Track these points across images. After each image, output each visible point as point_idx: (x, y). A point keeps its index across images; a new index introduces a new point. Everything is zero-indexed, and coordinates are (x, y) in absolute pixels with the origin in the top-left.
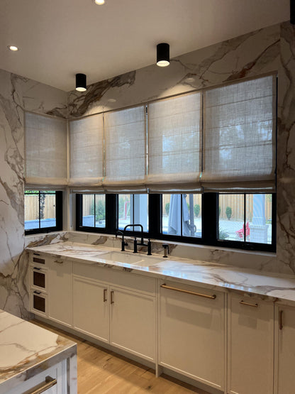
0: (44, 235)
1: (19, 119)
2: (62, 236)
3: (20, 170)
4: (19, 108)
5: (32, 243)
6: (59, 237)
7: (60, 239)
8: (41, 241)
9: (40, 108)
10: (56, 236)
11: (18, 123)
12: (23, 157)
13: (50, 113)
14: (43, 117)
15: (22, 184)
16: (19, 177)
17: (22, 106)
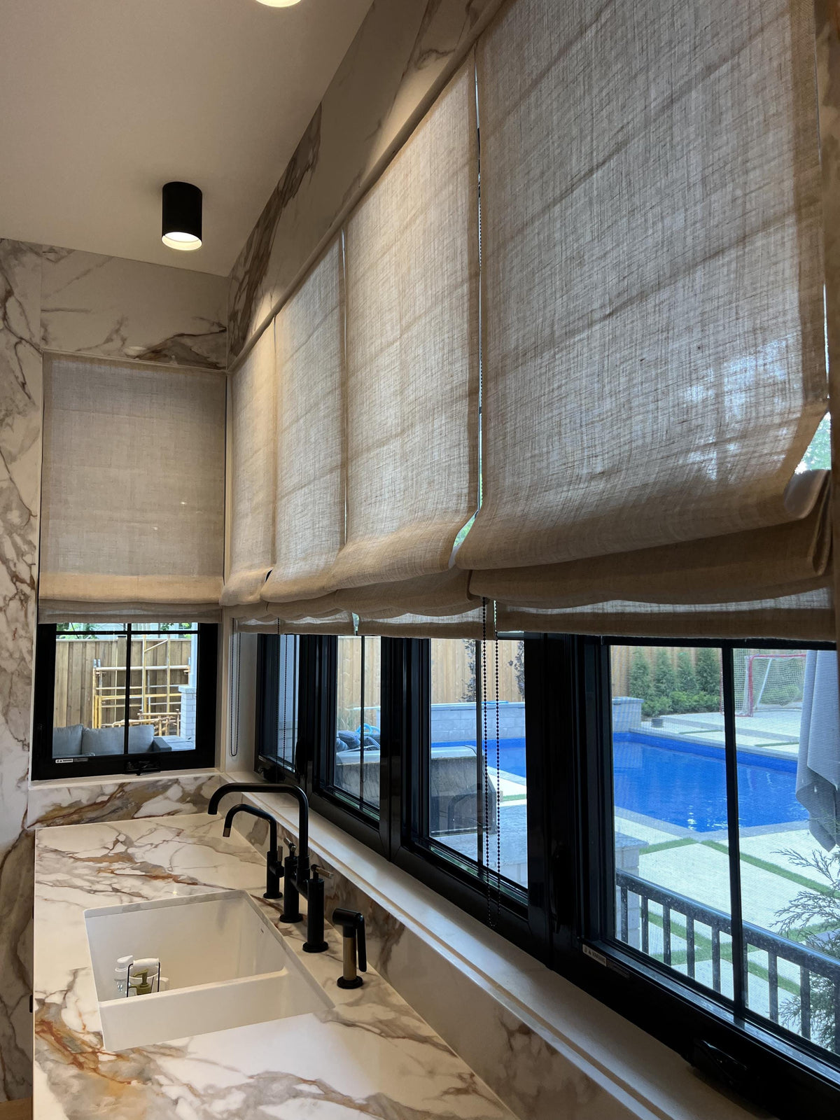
0: (109, 783)
1: (23, 385)
2: (191, 788)
3: (20, 554)
4: (24, 349)
5: (59, 808)
6: (174, 792)
7: (182, 800)
8: (94, 805)
9: (109, 340)
10: (166, 787)
11: (20, 396)
12: (36, 509)
13: (156, 353)
14: (126, 371)
15: (24, 600)
16: (15, 578)
17: (37, 340)
